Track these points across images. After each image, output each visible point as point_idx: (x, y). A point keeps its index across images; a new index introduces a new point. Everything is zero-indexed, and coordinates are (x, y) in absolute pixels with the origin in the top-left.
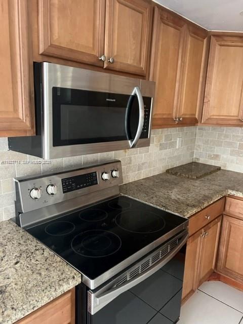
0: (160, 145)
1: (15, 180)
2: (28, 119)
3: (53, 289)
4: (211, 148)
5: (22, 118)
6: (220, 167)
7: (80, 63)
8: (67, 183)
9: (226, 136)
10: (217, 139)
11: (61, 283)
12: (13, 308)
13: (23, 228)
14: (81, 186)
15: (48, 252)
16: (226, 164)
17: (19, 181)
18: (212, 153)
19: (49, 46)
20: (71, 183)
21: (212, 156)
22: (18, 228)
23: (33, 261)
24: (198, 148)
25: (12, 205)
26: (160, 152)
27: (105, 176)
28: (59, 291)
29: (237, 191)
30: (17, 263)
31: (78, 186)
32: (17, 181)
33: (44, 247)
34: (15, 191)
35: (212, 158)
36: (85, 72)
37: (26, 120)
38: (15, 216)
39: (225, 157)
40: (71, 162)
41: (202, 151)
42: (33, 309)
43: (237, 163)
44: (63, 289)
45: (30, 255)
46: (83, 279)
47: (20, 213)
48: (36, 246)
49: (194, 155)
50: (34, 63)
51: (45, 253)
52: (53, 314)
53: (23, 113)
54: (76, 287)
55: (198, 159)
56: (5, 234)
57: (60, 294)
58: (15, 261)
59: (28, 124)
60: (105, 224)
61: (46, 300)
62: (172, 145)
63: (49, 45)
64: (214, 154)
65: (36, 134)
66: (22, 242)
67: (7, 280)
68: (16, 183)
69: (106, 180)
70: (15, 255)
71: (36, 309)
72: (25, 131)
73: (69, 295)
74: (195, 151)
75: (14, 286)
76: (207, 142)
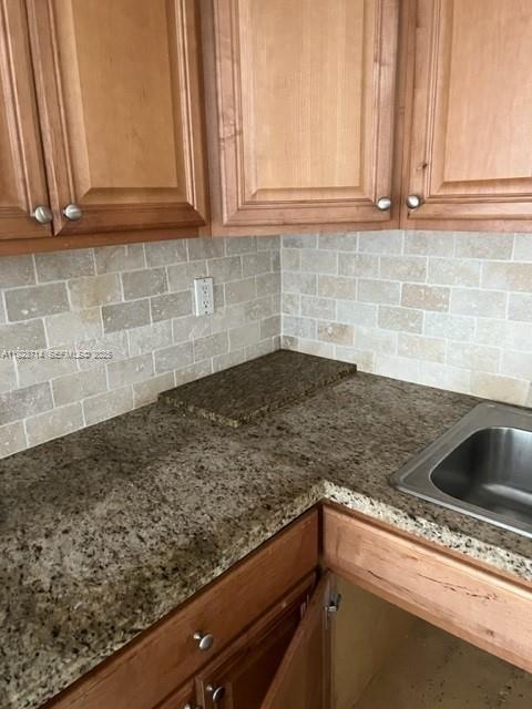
0: (107, 312)
4: (324, 304)
6: (355, 366)
9: (363, 263)
10: (336, 276)
16: (369, 356)
18: (329, 321)
21: (330, 330)
24: (289, 306)
26: (110, 337)
29: (354, 488)
35: (331, 337)
39: (365, 330)
41: (300, 316)
43: (401, 353)
49: (282, 329)
55: (292, 339)
62: (175, 305)
64: (332, 324)
74: (282, 314)
76: (311, 286)
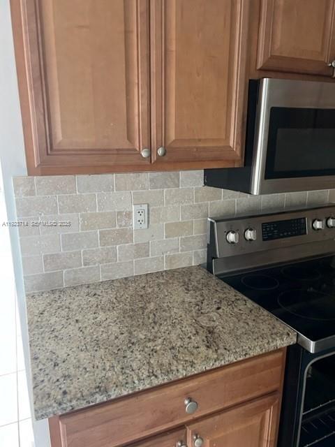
1: (209, 220)
2: (239, 147)
3: (266, 341)
5: (232, 146)
7: (303, 74)
8: (268, 229)
11: (274, 336)
12: (226, 349)
13: (216, 276)
14: (285, 234)
15: (250, 304)
17: (216, 221)
19: (270, 58)
20: (272, 229)
22: (210, 275)
23: (235, 310)
25: (203, 250)
27: (318, 225)
28: (272, 345)
30: (218, 308)
31: (281, 235)
32: (213, 221)
33: (245, 298)
34: (208, 233)
36: (313, 85)
37: (236, 149)
38: (206, 261)
40: (271, 203)
42: (245, 355)
44: (277, 345)
45: (231, 304)
46: (299, 339)
47: (213, 258)
48: (235, 296)
50: (250, 80)
51: (248, 304)
52: (262, 371)
53: (234, 140)
54: (289, 347)
56: (198, 279)
57: (272, 349)
58: (216, 306)
59: (238, 153)
60: (312, 289)
61: (258, 351)
63: (269, 56)
65: (245, 165)
66: (218, 289)
67: (213, 323)
68: (212, 224)
69: (318, 229)
70: (214, 300)
71: (248, 356)
72: (234, 161)
73: (280, 355)
75: (221, 329)
